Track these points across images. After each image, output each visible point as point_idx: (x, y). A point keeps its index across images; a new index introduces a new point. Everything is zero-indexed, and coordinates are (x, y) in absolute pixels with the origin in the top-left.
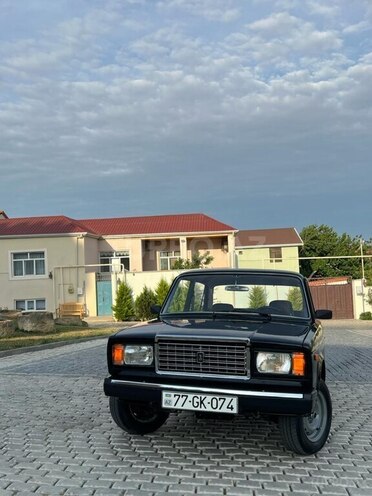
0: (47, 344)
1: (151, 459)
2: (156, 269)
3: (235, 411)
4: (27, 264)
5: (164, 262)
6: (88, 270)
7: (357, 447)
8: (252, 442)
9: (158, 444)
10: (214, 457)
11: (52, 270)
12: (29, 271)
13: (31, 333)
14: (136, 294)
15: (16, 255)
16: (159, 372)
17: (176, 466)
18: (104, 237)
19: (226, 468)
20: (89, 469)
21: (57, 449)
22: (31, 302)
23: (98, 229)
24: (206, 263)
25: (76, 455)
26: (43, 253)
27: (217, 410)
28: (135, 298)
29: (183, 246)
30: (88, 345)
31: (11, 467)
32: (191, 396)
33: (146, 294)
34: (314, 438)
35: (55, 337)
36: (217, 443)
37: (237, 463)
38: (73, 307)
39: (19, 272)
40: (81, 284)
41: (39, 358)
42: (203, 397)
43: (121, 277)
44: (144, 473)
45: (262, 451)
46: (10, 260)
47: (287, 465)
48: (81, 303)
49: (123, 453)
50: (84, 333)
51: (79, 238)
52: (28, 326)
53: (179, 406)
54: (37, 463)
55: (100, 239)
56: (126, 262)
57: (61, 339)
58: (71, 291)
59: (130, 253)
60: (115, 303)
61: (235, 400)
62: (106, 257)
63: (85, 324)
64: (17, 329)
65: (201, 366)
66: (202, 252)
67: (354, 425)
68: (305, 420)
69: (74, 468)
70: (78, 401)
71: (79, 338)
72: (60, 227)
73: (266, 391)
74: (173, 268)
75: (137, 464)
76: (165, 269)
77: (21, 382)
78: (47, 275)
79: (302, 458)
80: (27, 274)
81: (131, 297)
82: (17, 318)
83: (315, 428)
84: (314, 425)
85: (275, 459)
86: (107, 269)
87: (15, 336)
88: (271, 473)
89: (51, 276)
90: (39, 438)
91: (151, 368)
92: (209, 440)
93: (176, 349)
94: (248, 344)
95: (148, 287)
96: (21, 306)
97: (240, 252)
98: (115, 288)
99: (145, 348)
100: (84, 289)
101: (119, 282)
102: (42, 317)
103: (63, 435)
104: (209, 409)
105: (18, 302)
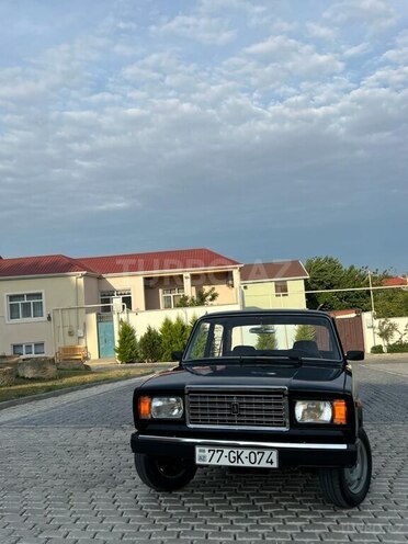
0: (51, 392)
1: (185, 519)
2: (159, 308)
3: (275, 465)
4: (24, 306)
5: (167, 299)
6: (89, 311)
7: (399, 496)
8: (288, 495)
9: (189, 502)
10: (252, 514)
11: (50, 312)
12: (27, 314)
13: (33, 380)
14: (140, 334)
15: (12, 298)
16: (191, 426)
17: (213, 527)
18: (104, 276)
19: (267, 527)
20: (120, 535)
21: (82, 513)
22: (29, 347)
23: (98, 268)
24: (211, 300)
25: (104, 519)
26: (40, 295)
27: (256, 465)
28: (138, 339)
29: (187, 283)
30: (95, 391)
31: (36, 536)
32: (226, 451)
33: (150, 334)
34: (356, 490)
35: (58, 383)
36: (252, 498)
37: (278, 520)
38: (73, 350)
39: (15, 314)
40: (81, 325)
41: (45, 408)
42: (240, 451)
43: (123, 316)
44: (182, 537)
45: (301, 506)
46: (6, 303)
47: (331, 520)
48: (82, 345)
49: (154, 514)
50: (89, 377)
51: (77, 279)
52: (29, 373)
53: (214, 462)
54: (63, 531)
55: (100, 278)
56: (127, 301)
57: (64, 386)
58: (71, 334)
59: (132, 292)
60: (117, 345)
61: (275, 453)
62: (106, 296)
63: (87, 367)
64: (17, 376)
65: (236, 418)
66: (207, 289)
67: (391, 472)
68: (347, 470)
69: (104, 534)
70: (94, 455)
71: (84, 383)
72: (57, 266)
73: (307, 442)
74: (177, 306)
75: (172, 526)
76: (168, 307)
77: (31, 435)
78: (45, 318)
79: (345, 512)
80: (24, 316)
81: (134, 337)
82: (16, 364)
83: (356, 478)
84: (355, 475)
85: (317, 513)
86: (108, 309)
87: (16, 384)
88: (316, 531)
89: (49, 318)
90: (60, 500)
91: (181, 421)
92: (243, 495)
93: (208, 400)
94: (286, 393)
95: (152, 327)
96: (19, 351)
97: (245, 287)
98: (117, 328)
99: (173, 399)
100: (85, 331)
101: (121, 322)
102: (44, 363)
103: (86, 496)
104: (247, 464)
105: (15, 347)
